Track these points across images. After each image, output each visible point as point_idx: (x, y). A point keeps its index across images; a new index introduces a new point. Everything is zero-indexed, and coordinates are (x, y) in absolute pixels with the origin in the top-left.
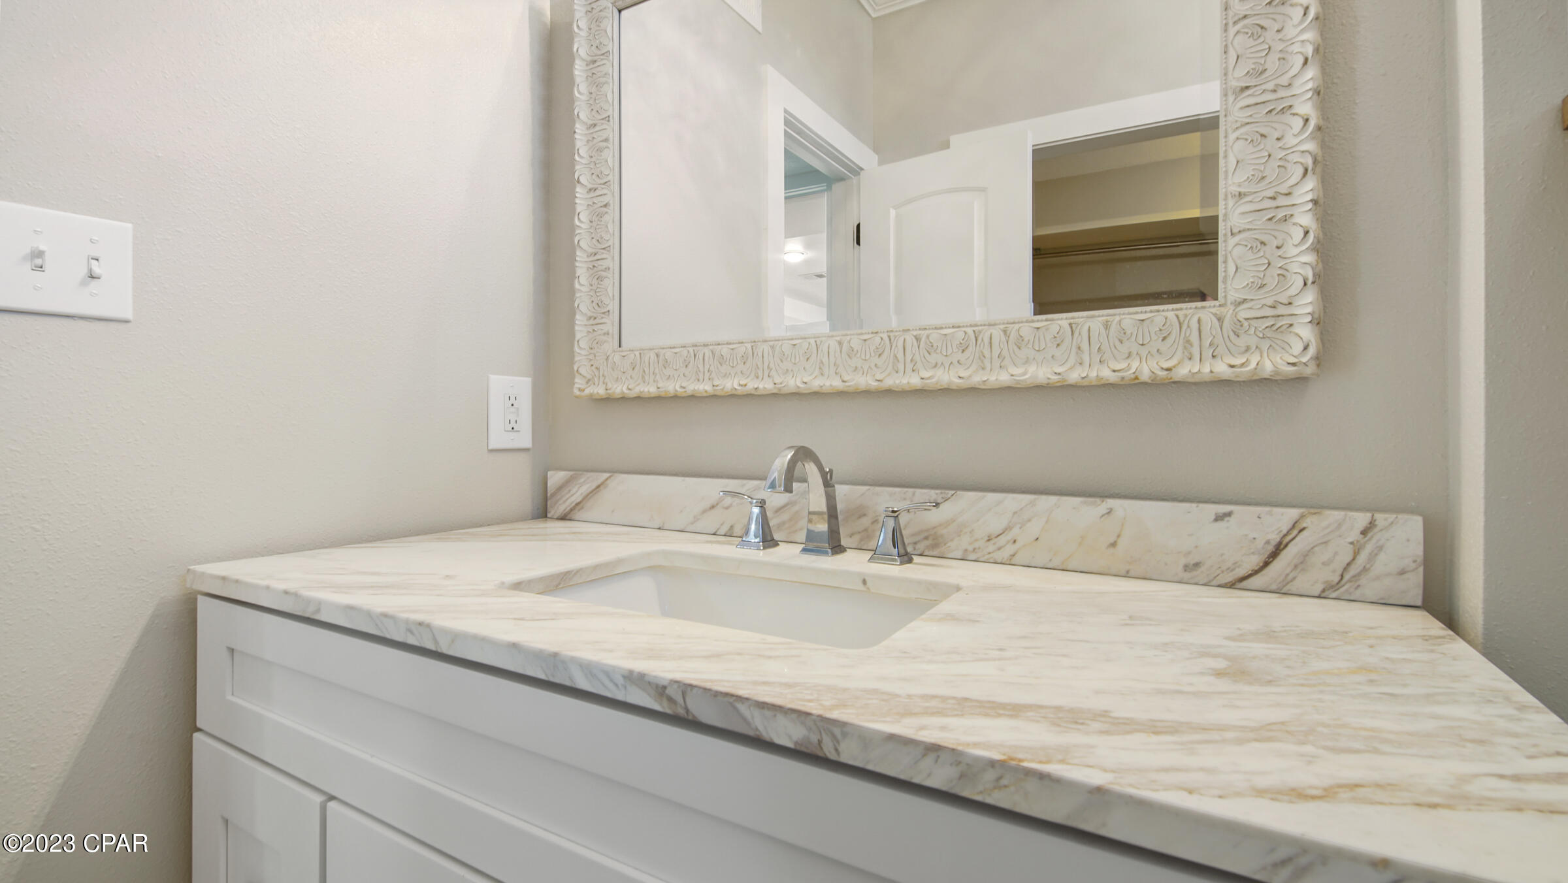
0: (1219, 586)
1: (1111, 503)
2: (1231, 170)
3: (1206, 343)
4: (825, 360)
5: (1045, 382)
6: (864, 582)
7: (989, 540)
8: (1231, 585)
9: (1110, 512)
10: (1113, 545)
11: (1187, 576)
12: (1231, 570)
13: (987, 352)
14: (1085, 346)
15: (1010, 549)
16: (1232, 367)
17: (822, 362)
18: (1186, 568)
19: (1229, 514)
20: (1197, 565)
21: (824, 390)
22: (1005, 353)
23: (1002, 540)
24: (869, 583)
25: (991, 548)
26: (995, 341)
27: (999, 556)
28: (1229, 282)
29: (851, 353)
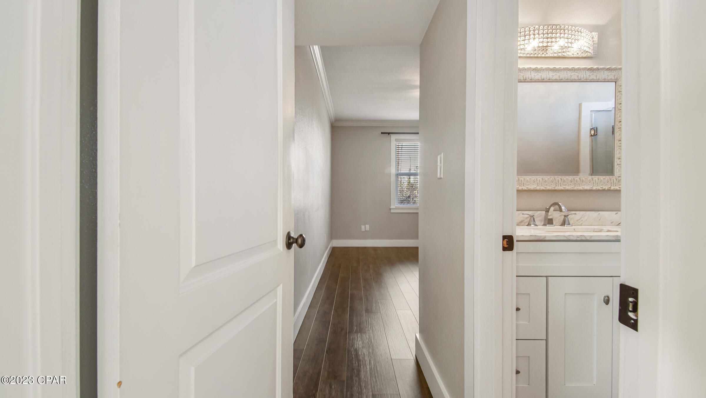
0: (616, 225)
1: (599, 212)
2: (617, 154)
3: (614, 183)
4: (539, 182)
5: (589, 189)
6: (574, 229)
7: (577, 221)
8: (618, 225)
9: (599, 214)
10: (600, 220)
11: (611, 224)
12: (618, 222)
13: (576, 183)
14: (595, 183)
15: (581, 222)
16: (619, 188)
17: (538, 183)
18: (611, 223)
19: (617, 213)
20: (613, 222)
21: (550, 189)
22: (580, 183)
23: (580, 221)
24: (575, 229)
25: (578, 222)
26: (578, 181)
27: (579, 224)
28: (617, 173)
29: (545, 181)
